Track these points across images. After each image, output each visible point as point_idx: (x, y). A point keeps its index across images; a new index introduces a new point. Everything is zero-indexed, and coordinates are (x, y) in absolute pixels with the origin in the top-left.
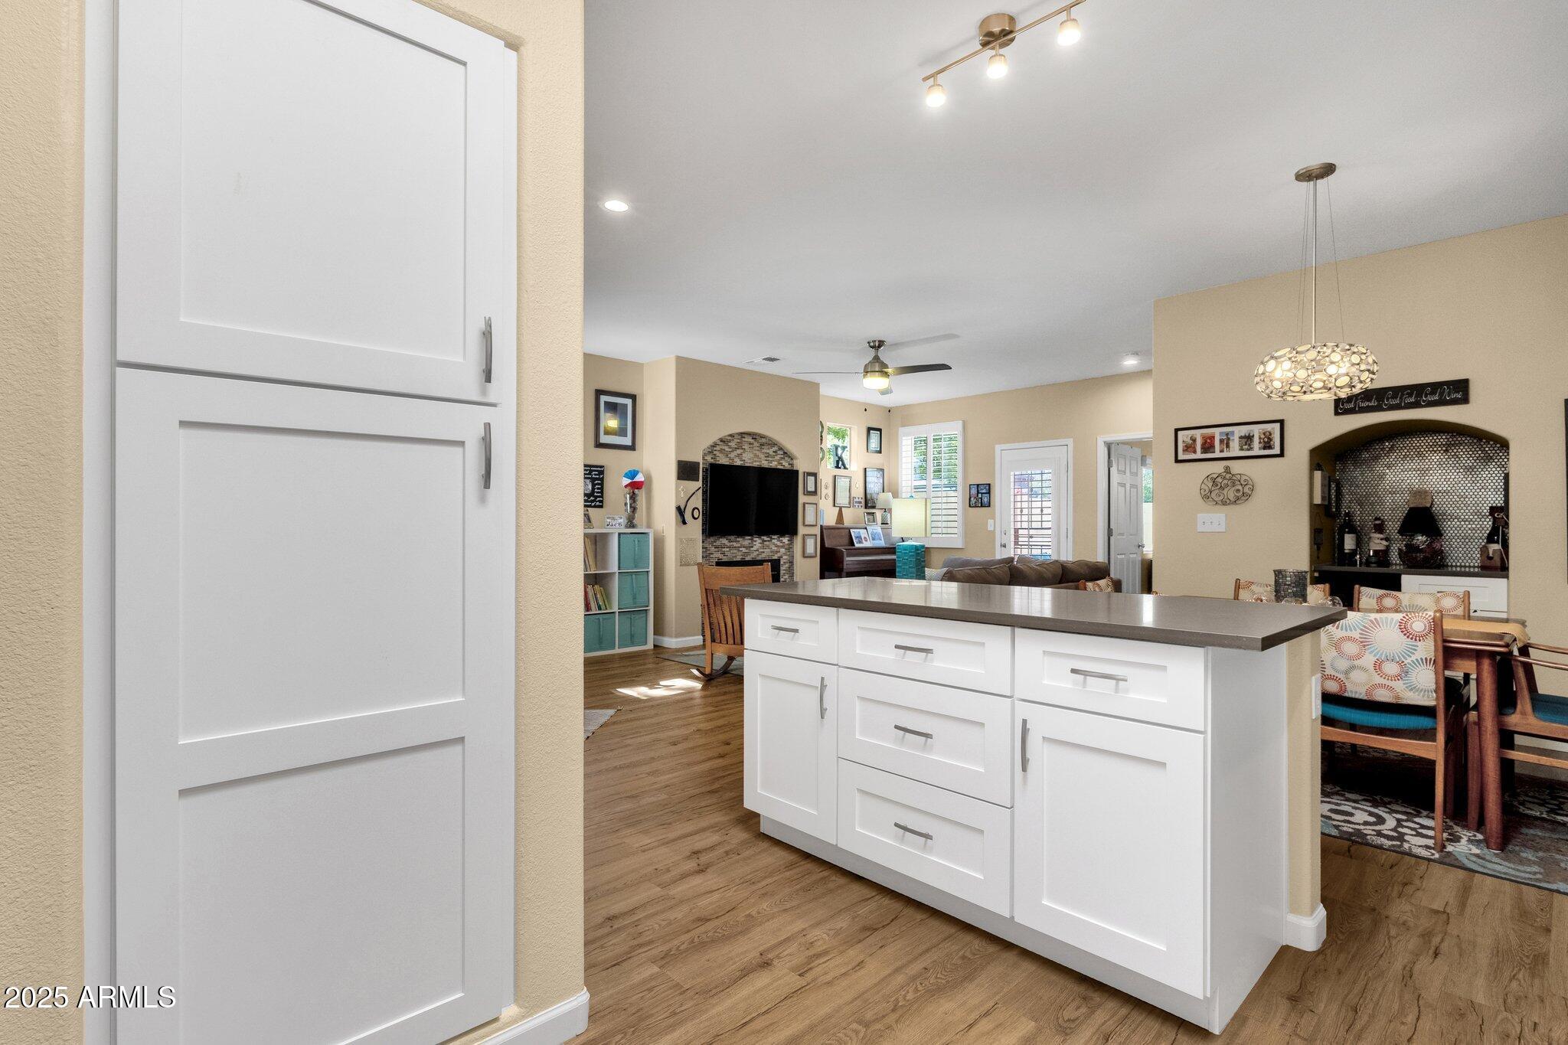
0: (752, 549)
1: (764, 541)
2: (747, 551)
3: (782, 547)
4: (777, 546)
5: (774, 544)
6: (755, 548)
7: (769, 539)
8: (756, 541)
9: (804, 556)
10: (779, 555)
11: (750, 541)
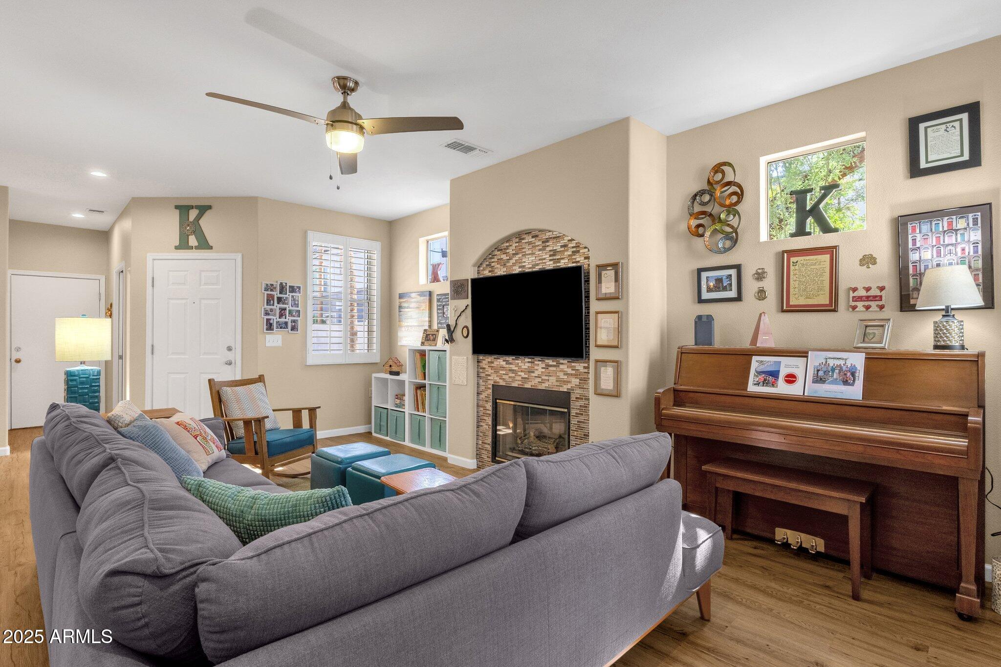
0: (532, 374)
1: (548, 366)
2: (527, 376)
3: (575, 376)
4: (566, 374)
5: (562, 371)
6: (536, 374)
7: (555, 363)
8: (538, 365)
9: (600, 393)
10: (569, 386)
11: (529, 365)
